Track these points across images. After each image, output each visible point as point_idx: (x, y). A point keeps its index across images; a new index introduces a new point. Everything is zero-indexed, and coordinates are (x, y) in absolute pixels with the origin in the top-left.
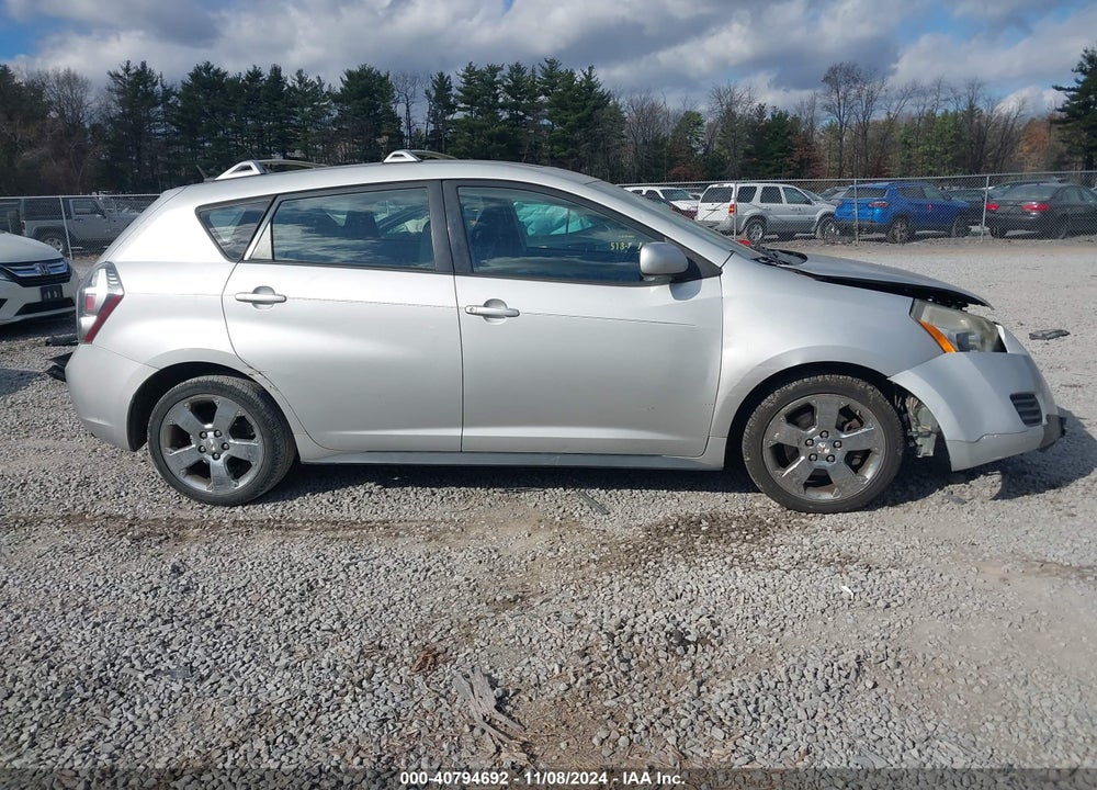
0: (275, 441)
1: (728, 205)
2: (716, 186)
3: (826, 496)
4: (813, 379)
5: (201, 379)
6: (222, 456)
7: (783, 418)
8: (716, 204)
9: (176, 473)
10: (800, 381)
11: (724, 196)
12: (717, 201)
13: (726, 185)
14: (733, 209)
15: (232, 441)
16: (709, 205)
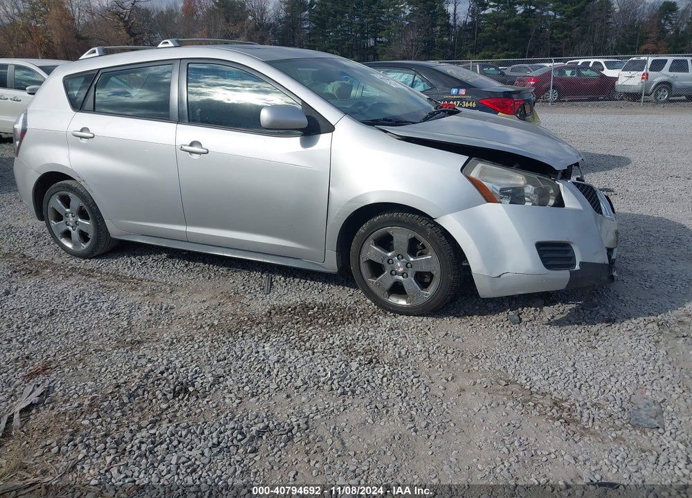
0: (97, 223)
1: (641, 73)
2: (634, 59)
3: (403, 302)
4: (391, 215)
5: (62, 182)
6: (77, 229)
7: (372, 241)
8: (633, 72)
9: (57, 236)
10: (382, 216)
11: (639, 66)
12: (634, 70)
13: (642, 58)
14: (646, 76)
15: (79, 220)
16: (627, 73)
